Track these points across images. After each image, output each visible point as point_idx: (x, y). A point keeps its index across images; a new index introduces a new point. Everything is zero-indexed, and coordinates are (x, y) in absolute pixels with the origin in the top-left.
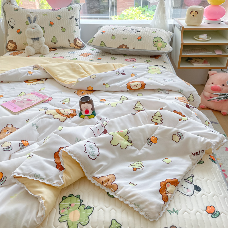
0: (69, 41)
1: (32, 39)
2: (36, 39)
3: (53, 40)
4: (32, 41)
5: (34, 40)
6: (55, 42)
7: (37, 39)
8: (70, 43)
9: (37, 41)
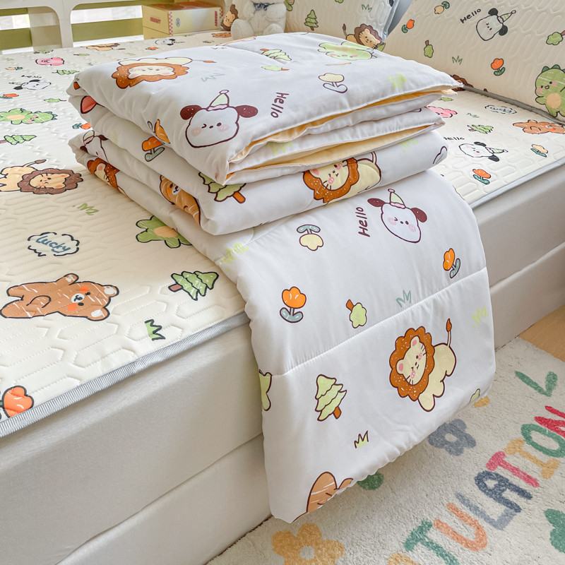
0: (344, 27)
1: (255, 4)
2: (263, 6)
3: (308, 20)
4: (253, 9)
5: (259, 7)
6: (312, 25)
7: (266, 6)
8: (345, 33)
9: (262, 10)
